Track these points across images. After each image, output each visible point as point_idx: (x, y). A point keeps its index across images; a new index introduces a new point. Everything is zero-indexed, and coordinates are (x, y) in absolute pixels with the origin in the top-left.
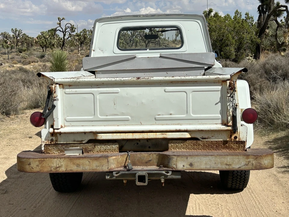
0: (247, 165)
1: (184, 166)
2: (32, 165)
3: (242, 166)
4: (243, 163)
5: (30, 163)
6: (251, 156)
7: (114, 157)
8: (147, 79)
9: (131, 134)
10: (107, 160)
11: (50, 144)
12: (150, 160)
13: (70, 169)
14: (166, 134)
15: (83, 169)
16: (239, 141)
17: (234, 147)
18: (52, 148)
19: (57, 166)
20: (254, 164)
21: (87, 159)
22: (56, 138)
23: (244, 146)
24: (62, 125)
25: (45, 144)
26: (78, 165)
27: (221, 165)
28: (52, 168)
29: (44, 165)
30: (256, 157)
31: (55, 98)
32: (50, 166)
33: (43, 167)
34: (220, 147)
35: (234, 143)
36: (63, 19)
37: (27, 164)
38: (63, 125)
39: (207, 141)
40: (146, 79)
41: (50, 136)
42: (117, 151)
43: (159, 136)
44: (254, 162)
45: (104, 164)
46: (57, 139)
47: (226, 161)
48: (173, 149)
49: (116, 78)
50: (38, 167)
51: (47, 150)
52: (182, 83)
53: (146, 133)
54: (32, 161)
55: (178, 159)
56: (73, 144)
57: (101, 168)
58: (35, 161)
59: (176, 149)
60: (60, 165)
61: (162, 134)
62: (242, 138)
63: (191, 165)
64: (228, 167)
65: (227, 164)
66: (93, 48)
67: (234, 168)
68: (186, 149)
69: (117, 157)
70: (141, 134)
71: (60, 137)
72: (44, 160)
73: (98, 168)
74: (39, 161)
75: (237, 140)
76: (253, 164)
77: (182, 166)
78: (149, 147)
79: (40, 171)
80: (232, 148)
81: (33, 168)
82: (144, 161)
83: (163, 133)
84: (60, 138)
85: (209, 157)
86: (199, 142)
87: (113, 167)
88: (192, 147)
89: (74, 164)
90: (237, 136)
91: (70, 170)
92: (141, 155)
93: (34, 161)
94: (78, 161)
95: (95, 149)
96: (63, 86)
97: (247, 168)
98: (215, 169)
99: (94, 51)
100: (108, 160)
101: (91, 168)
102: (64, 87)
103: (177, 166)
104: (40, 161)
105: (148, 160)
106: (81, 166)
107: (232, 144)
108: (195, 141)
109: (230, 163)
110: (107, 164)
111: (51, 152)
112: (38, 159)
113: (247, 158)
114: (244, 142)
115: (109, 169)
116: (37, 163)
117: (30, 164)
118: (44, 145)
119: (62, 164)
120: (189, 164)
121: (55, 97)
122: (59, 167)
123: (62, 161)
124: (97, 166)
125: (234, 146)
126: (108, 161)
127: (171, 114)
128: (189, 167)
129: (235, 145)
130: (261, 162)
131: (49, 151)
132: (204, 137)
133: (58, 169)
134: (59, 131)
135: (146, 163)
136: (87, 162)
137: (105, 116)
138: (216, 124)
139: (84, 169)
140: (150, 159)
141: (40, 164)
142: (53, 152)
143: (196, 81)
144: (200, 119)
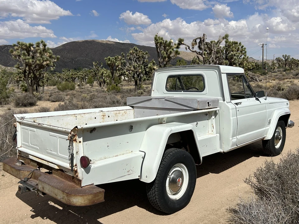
0: (63, 198)
4: (61, 196)
6: (65, 193)
9: (38, 159)
14: (49, 164)
18: (20, 158)
19: (8, 169)
20: (66, 199)
21: (14, 169)
23: (81, 184)
24: (21, 146)
25: (18, 155)
30: (68, 194)
31: (17, 130)
34: (71, 180)
39: (66, 174)
47: (55, 192)
48: (54, 174)
53: (43, 160)
55: (39, 182)
56: (25, 158)
57: (18, 176)
61: (47, 163)
62: (80, 177)
63: (43, 188)
65: (55, 194)
67: (58, 198)
68: (58, 176)
70: (41, 160)
72: (5, 165)
75: (78, 178)
85: (49, 186)
86: (63, 173)
87: (22, 177)
88: (61, 176)
90: (78, 175)
92: (37, 173)
96: (21, 123)
99: (154, 91)
100: (20, 172)
101: (15, 175)
107: (76, 180)
108: (61, 172)
109: (57, 194)
113: (63, 194)
114: (81, 180)
115: (20, 178)
127: (51, 151)
130: (70, 199)
134: (18, 149)
137: (32, 145)
144: (62, 158)
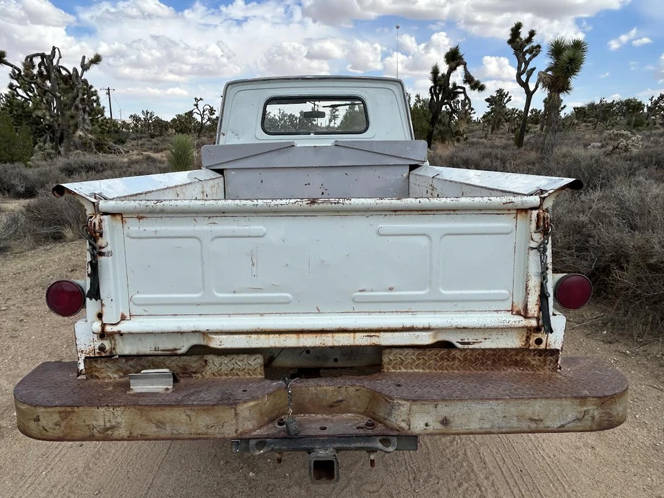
0: (578, 420)
1: (427, 425)
2: (43, 422)
3: (569, 423)
4: (570, 416)
5: (38, 416)
6: (592, 399)
7: (252, 403)
8: (335, 203)
9: (294, 336)
10: (233, 410)
11: (98, 357)
12: (341, 401)
13: (140, 432)
14: (378, 337)
15: (172, 433)
16: (546, 350)
17: (534, 363)
18: (103, 365)
19: (108, 425)
20: (597, 417)
21: (181, 409)
22: (113, 342)
23: (557, 361)
24: (125, 315)
25: (86, 358)
26: (160, 424)
27: (519, 420)
28: (95, 431)
29: (73, 423)
30: (603, 400)
31: (103, 250)
32: (88, 425)
33: (71, 427)
34: (502, 362)
35: (535, 355)
36: (201, 99)
37: (30, 418)
38: (127, 314)
39: (472, 349)
40: (331, 203)
41: (96, 339)
42: (261, 374)
43: (361, 340)
44: (596, 413)
45: (225, 422)
46: (115, 344)
47: (530, 412)
48: (394, 368)
49: (255, 201)
50: (58, 427)
51: (92, 371)
52: (420, 213)
53: (330, 335)
54: (43, 412)
55: (414, 407)
56: (154, 358)
57: (217, 431)
58: (50, 412)
59: (400, 369)
60: (113, 423)
61: (368, 336)
62: (552, 342)
63: (445, 422)
64: (535, 425)
65: (531, 420)
66: (222, 131)
67: (548, 427)
68: (423, 369)
69: (260, 402)
70: (319, 335)
71: (122, 339)
72: (74, 411)
73: (210, 431)
74: (60, 413)
75: (542, 346)
76: (593, 418)
77: (422, 426)
78: (336, 360)
79: (63, 436)
80: (528, 364)
81: (46, 430)
82: (325, 403)
83: (373, 334)
84: (121, 343)
85: (491, 402)
86: (453, 352)
87: (251, 427)
88: (439, 364)
89: (150, 421)
90: (542, 338)
91: (141, 435)
92: (318, 388)
93: (47, 412)
94: (159, 415)
95: (208, 368)
96: (122, 218)
97: (578, 427)
98: (504, 430)
99: (224, 135)
100: (236, 410)
101: (193, 431)
102: (127, 220)
103: (410, 426)
104: (63, 412)
105: (335, 400)
106: (167, 425)
107: (529, 355)
108: (445, 351)
109: (541, 417)
110: (234, 421)
111: (103, 375)
112: (58, 409)
113: (582, 405)
114: (557, 350)
115: (239, 432)
116: (56, 418)
117: (39, 420)
118: (83, 358)
119: (119, 420)
120: (441, 419)
121: (103, 248)
122: (112, 428)
123: (119, 413)
124: (208, 427)
125: (535, 360)
126: (236, 414)
127: (391, 289)
128: (439, 426)
129: (537, 358)
130: (610, 412)
131: (96, 371)
132: (466, 341)
133: (109, 432)
134: (115, 329)
135: (331, 406)
136: (184, 416)
137: (231, 293)
138: (497, 311)
139: (175, 432)
140: (340, 398)
141: (63, 420)
142: (105, 375)
143: (454, 210)
144: (460, 301)
